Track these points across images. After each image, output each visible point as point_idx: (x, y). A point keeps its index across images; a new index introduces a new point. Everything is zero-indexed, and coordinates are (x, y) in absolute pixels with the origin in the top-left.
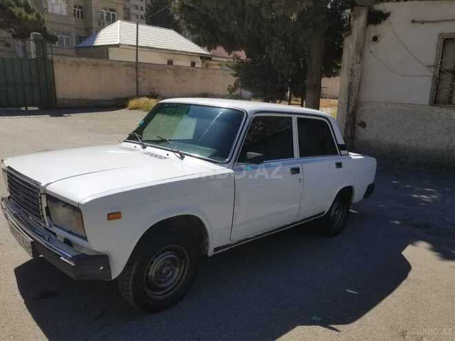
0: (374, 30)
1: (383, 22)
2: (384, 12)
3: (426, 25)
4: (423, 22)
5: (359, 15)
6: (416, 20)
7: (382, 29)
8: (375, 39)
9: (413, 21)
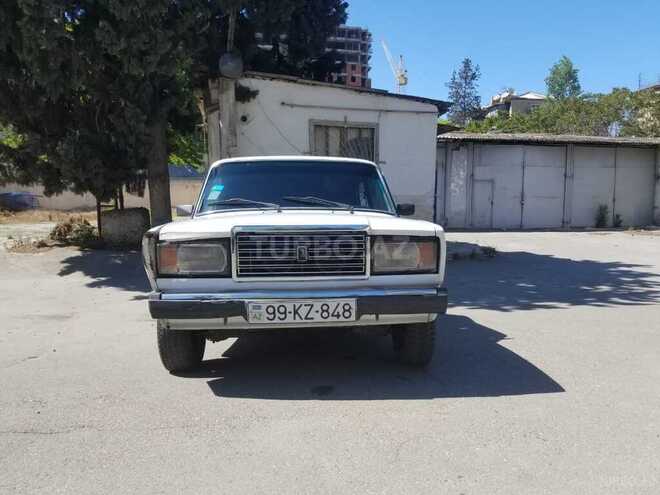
0: (244, 108)
1: (252, 100)
2: (252, 90)
3: (295, 109)
4: (292, 106)
5: (227, 89)
6: (285, 102)
7: (251, 108)
8: (244, 119)
9: (283, 104)
